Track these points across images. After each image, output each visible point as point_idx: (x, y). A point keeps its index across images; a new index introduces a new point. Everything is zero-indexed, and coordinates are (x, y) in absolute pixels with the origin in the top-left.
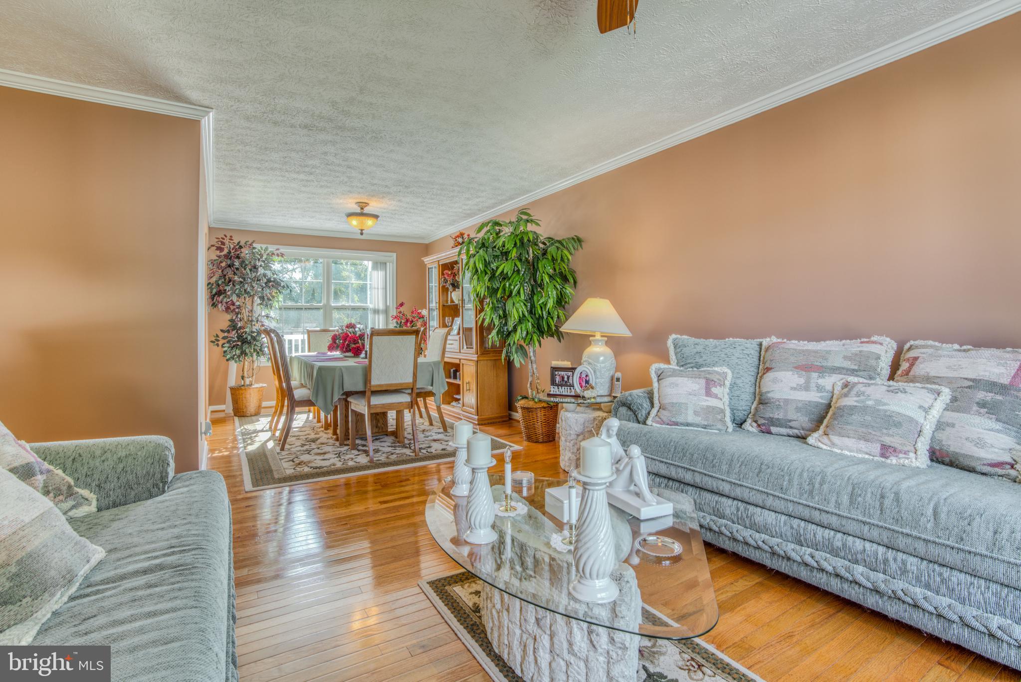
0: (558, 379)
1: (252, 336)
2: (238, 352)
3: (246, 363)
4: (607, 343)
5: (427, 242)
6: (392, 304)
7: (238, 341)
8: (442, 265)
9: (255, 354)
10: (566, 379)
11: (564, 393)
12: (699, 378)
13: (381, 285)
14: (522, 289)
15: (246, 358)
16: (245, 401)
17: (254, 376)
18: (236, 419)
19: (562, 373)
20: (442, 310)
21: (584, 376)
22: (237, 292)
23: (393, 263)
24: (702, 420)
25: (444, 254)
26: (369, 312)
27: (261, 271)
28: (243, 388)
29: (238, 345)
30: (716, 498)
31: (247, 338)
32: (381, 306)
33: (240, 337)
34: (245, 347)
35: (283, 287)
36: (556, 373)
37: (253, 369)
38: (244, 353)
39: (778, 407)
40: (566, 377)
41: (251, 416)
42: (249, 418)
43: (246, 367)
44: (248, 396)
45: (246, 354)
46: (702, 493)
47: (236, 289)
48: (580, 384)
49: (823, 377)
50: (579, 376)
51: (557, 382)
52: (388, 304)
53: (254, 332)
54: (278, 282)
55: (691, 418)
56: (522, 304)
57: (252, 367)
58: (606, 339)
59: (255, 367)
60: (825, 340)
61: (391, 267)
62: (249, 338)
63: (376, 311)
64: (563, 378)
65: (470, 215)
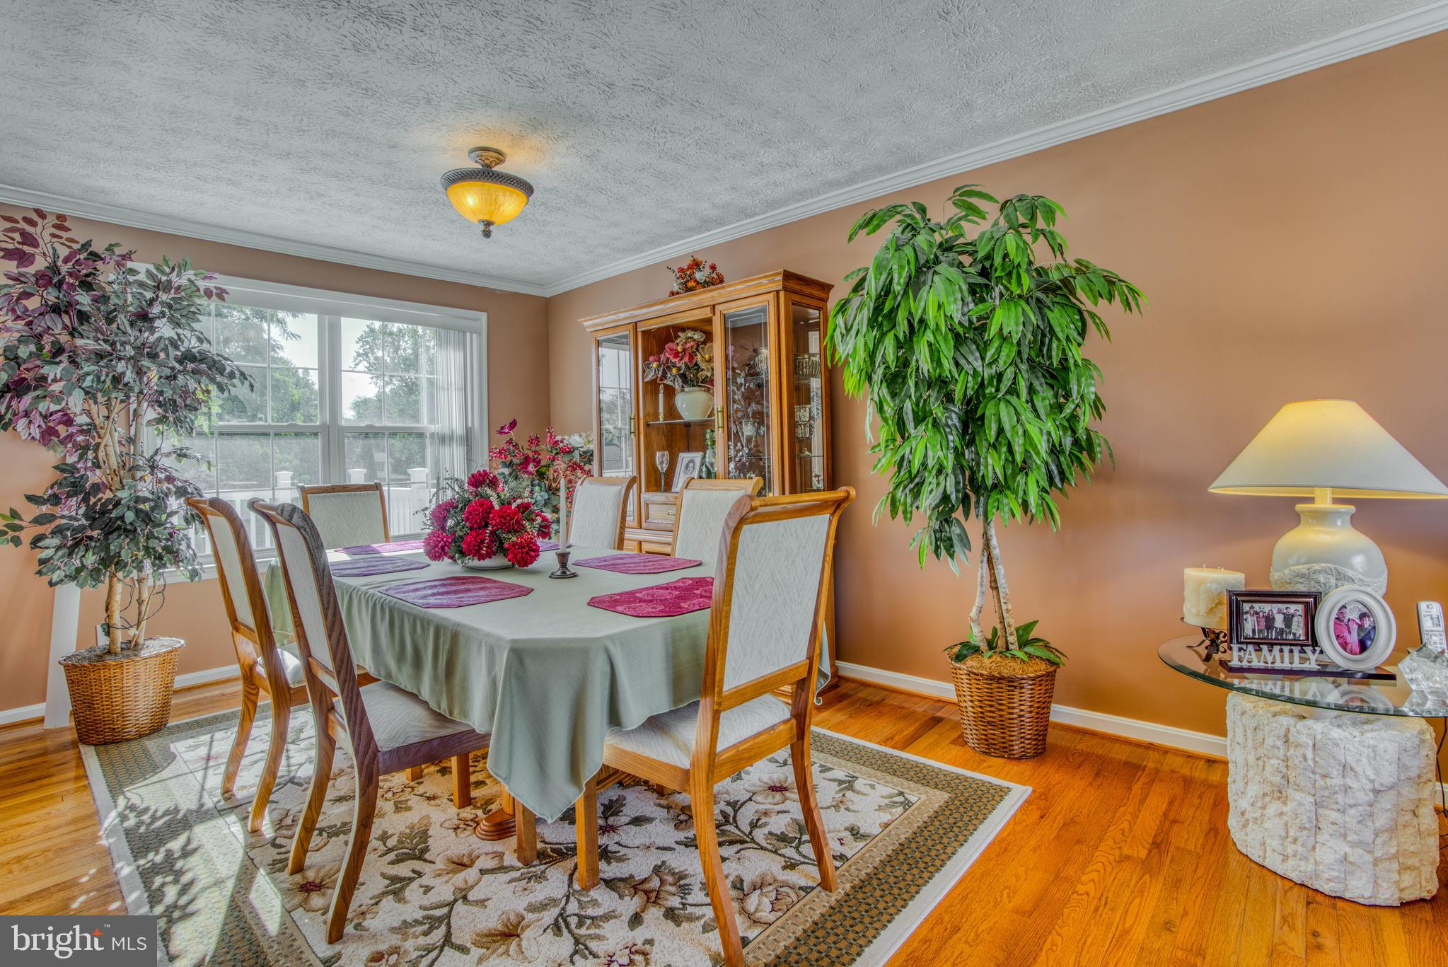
1: (138, 512)
2: (91, 559)
3: (119, 587)
5: (548, 293)
6: (478, 423)
7: (91, 527)
8: (644, 332)
9: (147, 563)
13: (460, 382)
15: (120, 575)
16: (117, 699)
17: (144, 624)
18: (90, 757)
19: (1267, 608)
20: (646, 436)
21: (1352, 617)
22: (88, 382)
23: (480, 335)
26: (428, 441)
27: (165, 330)
28: (110, 661)
29: (91, 538)
31: (122, 518)
32: (457, 427)
33: (98, 516)
34: (120, 545)
35: (232, 376)
37: (140, 602)
38: (111, 562)
41: (141, 736)
42: (135, 746)
43: (118, 597)
44: (129, 683)
45: (120, 565)
47: (88, 374)
48: (1338, 637)
50: (1334, 615)
52: (470, 425)
53: (145, 500)
54: (215, 362)
57: (136, 596)
59: (145, 596)
61: (477, 343)
62: (130, 516)
63: (444, 439)
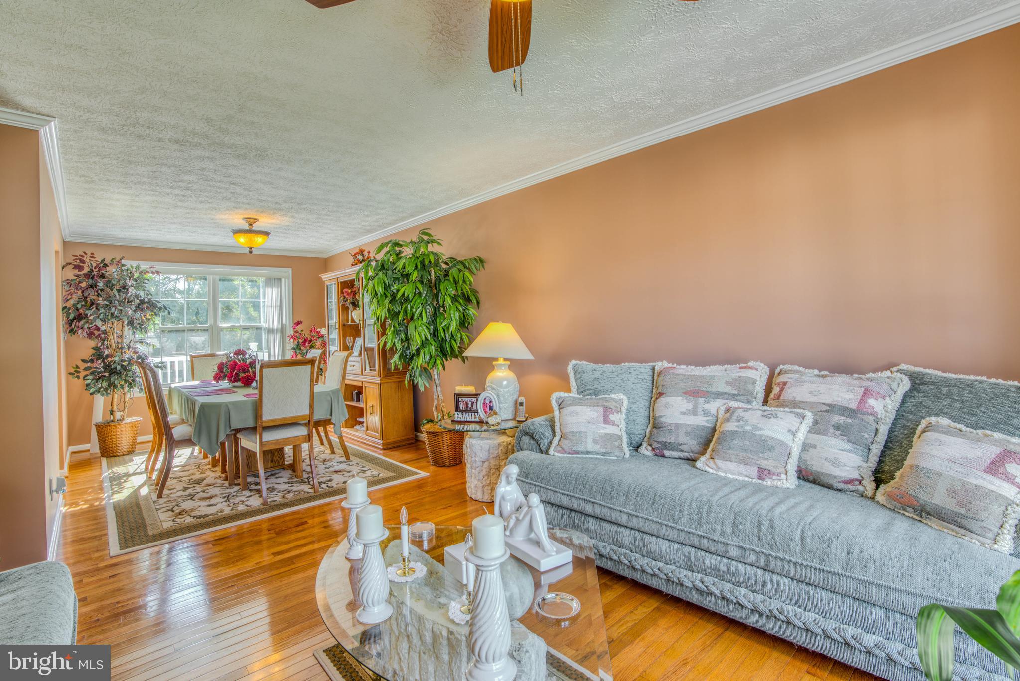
0: (462, 405)
1: (122, 366)
2: (105, 384)
3: (116, 396)
4: (510, 367)
5: (325, 256)
6: (288, 321)
7: (105, 372)
8: (342, 283)
9: (126, 385)
10: (470, 405)
11: (468, 420)
12: (598, 406)
13: (275, 303)
14: (424, 312)
15: (115, 390)
16: (114, 440)
17: (126, 410)
18: (104, 461)
19: (466, 399)
20: (343, 330)
21: (488, 402)
22: (101, 316)
23: (288, 279)
24: (601, 448)
25: (343, 272)
26: (263, 332)
27: (132, 291)
28: (111, 424)
29: (105, 376)
30: (615, 528)
31: (116, 368)
32: (276, 326)
33: (107, 367)
34: (114, 378)
35: (160, 309)
36: (460, 399)
37: (124, 402)
38: (112, 385)
39: (670, 431)
40: (470, 403)
41: (123, 455)
42: (120, 458)
43: (115, 400)
44: (119, 433)
45: (115, 386)
46: (602, 523)
47: (101, 313)
48: (484, 409)
49: (708, 402)
50: (482, 402)
51: (461, 408)
52: (284, 322)
53: (125, 361)
54: (153, 303)
55: (590, 447)
56: (424, 327)
57: (123, 400)
58: (508, 363)
59: (127, 400)
60: (709, 365)
61: (286, 284)
62: (119, 367)
63: (270, 331)
64: (467, 404)
65: (369, 231)
